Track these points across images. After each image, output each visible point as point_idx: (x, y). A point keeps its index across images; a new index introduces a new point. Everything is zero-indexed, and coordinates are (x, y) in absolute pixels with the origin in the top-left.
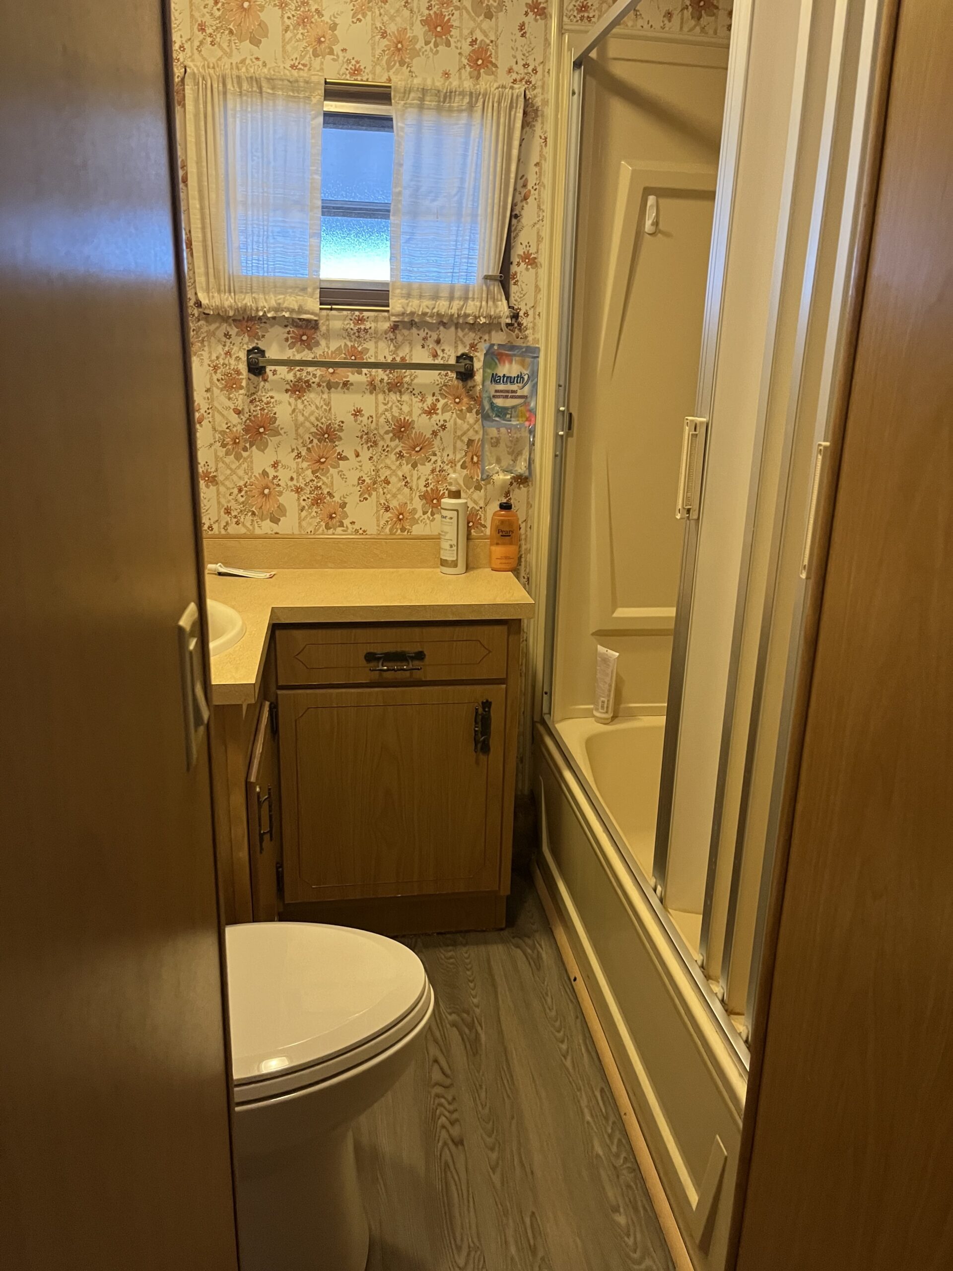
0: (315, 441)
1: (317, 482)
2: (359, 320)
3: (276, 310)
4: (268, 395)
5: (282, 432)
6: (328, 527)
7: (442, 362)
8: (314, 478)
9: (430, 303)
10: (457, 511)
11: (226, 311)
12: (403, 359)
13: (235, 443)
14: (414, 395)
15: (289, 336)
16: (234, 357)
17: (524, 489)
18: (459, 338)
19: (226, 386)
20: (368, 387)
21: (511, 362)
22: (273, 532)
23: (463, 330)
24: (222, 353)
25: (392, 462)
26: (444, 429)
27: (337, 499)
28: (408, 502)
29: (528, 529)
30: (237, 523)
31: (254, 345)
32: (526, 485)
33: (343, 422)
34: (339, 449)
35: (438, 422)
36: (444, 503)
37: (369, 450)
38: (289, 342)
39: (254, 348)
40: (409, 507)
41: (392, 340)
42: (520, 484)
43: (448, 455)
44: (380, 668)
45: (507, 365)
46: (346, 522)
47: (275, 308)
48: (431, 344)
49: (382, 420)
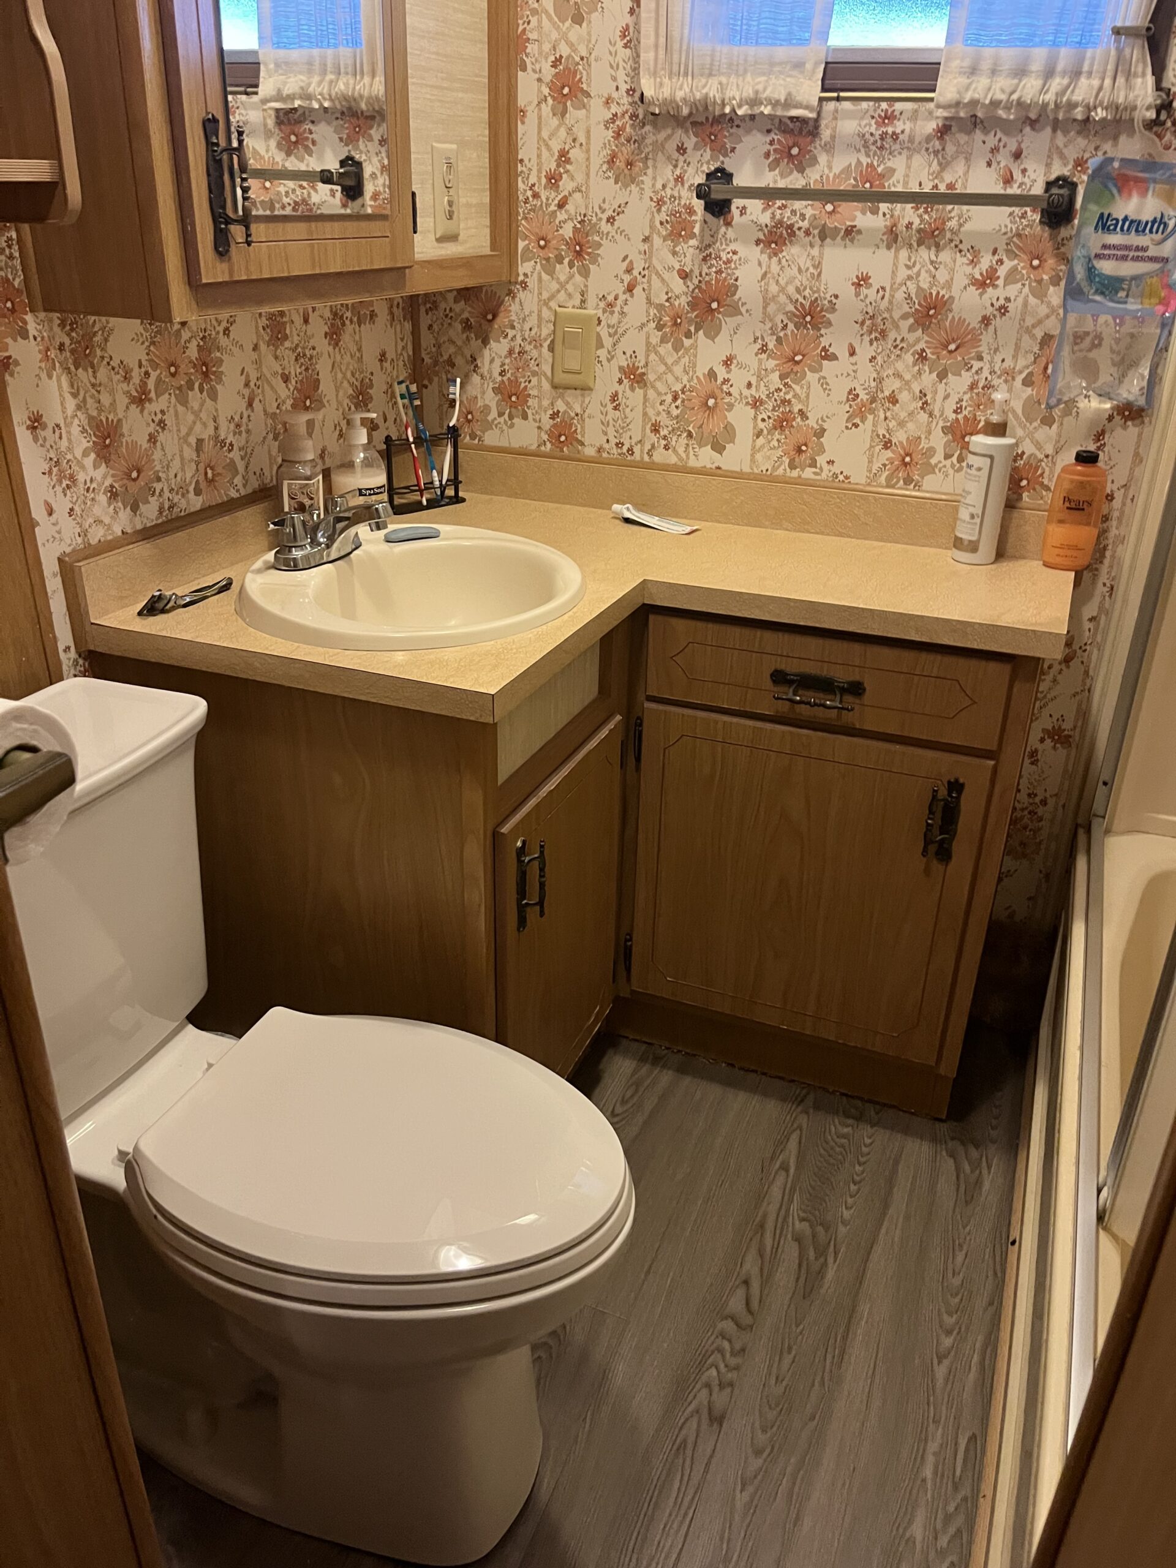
0: (791, 326)
1: (786, 393)
2: (886, 117)
3: (754, 102)
4: (729, 250)
5: (743, 310)
6: (792, 466)
7: (1018, 192)
8: (781, 387)
9: (1011, 82)
10: (991, 457)
11: (678, 107)
12: (950, 186)
13: (675, 324)
14: (960, 251)
15: (772, 148)
16: (686, 186)
17: (1132, 430)
18: (1058, 148)
19: (671, 234)
20: (885, 238)
21: (1144, 193)
22: (714, 467)
23: (1066, 132)
24: (671, 179)
25: (907, 366)
26: (1004, 314)
27: (812, 422)
28: (923, 437)
29: (1129, 501)
30: (666, 448)
31: (718, 165)
32: (1137, 422)
33: (836, 297)
34: (824, 342)
35: (995, 302)
36: (977, 443)
37: (871, 344)
38: (771, 159)
39: (717, 170)
40: (924, 444)
41: (936, 153)
42: (1126, 419)
43: (1003, 361)
44: (790, 695)
45: (1135, 200)
46: (821, 460)
47: (751, 100)
48: (1004, 159)
49: (900, 295)
